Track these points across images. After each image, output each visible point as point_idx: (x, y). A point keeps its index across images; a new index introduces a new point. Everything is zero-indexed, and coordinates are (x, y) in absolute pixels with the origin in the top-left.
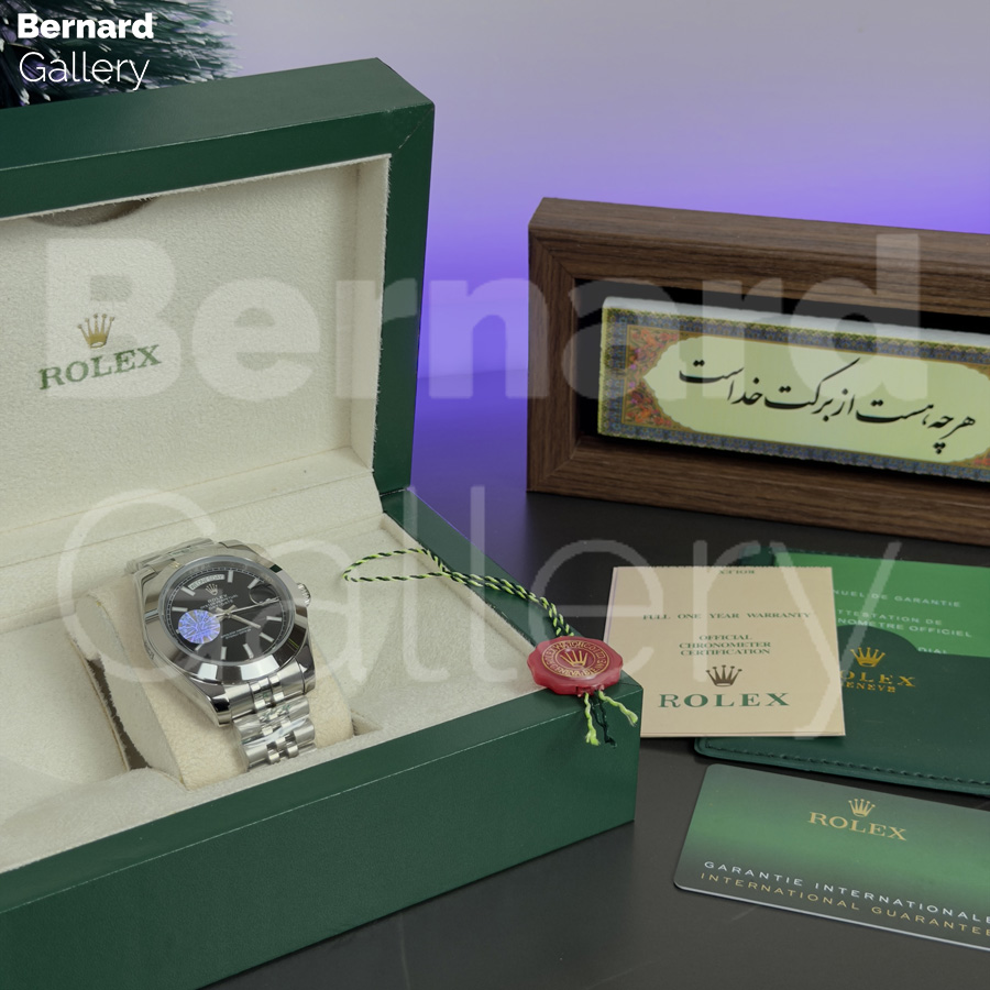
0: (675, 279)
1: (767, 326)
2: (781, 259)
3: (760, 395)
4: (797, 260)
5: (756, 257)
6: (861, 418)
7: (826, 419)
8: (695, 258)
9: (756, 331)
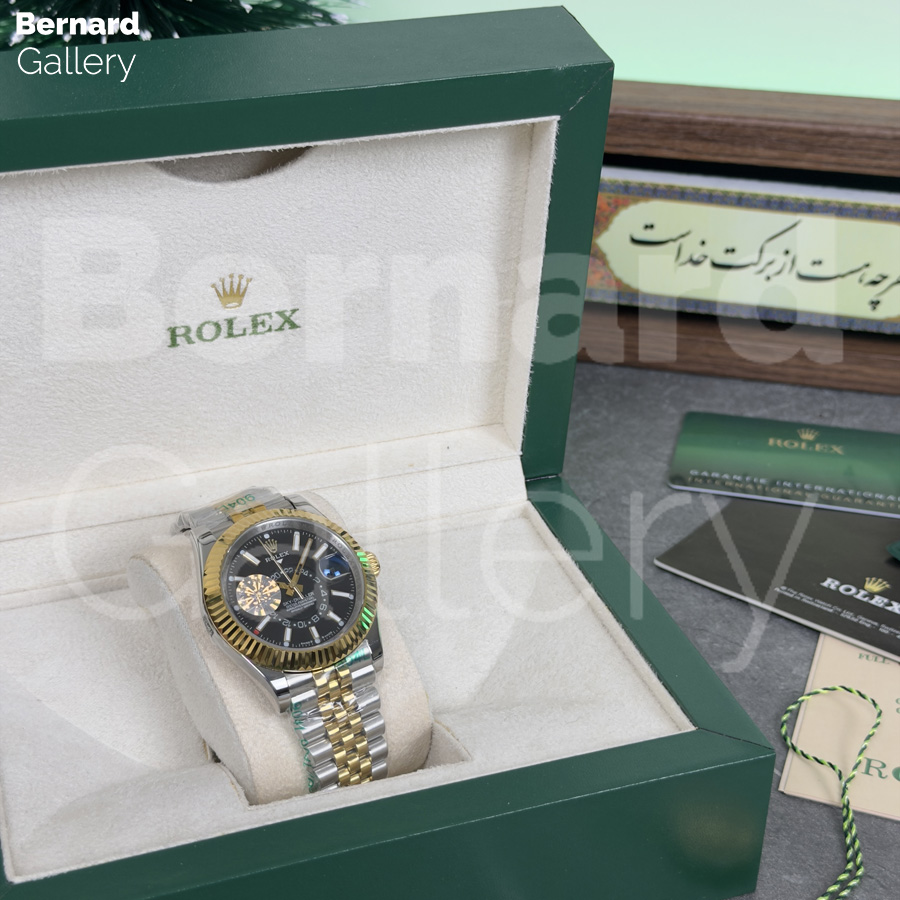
0: (628, 146)
1: (713, 191)
2: (728, 125)
3: (706, 257)
4: (744, 126)
5: (704, 124)
6: (802, 277)
7: (768, 278)
8: (646, 125)
9: (704, 195)
